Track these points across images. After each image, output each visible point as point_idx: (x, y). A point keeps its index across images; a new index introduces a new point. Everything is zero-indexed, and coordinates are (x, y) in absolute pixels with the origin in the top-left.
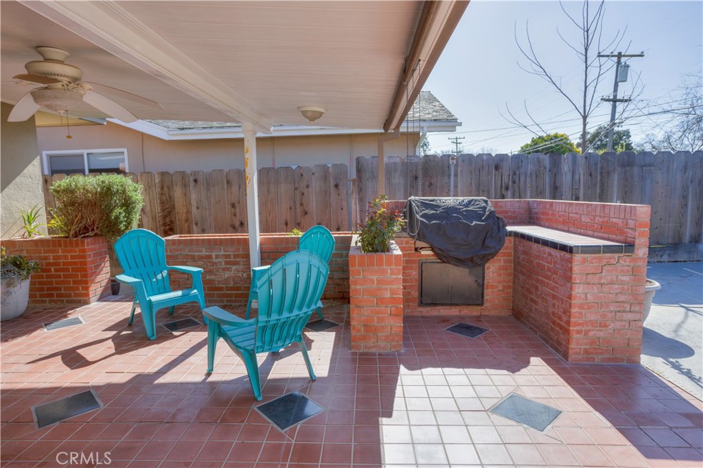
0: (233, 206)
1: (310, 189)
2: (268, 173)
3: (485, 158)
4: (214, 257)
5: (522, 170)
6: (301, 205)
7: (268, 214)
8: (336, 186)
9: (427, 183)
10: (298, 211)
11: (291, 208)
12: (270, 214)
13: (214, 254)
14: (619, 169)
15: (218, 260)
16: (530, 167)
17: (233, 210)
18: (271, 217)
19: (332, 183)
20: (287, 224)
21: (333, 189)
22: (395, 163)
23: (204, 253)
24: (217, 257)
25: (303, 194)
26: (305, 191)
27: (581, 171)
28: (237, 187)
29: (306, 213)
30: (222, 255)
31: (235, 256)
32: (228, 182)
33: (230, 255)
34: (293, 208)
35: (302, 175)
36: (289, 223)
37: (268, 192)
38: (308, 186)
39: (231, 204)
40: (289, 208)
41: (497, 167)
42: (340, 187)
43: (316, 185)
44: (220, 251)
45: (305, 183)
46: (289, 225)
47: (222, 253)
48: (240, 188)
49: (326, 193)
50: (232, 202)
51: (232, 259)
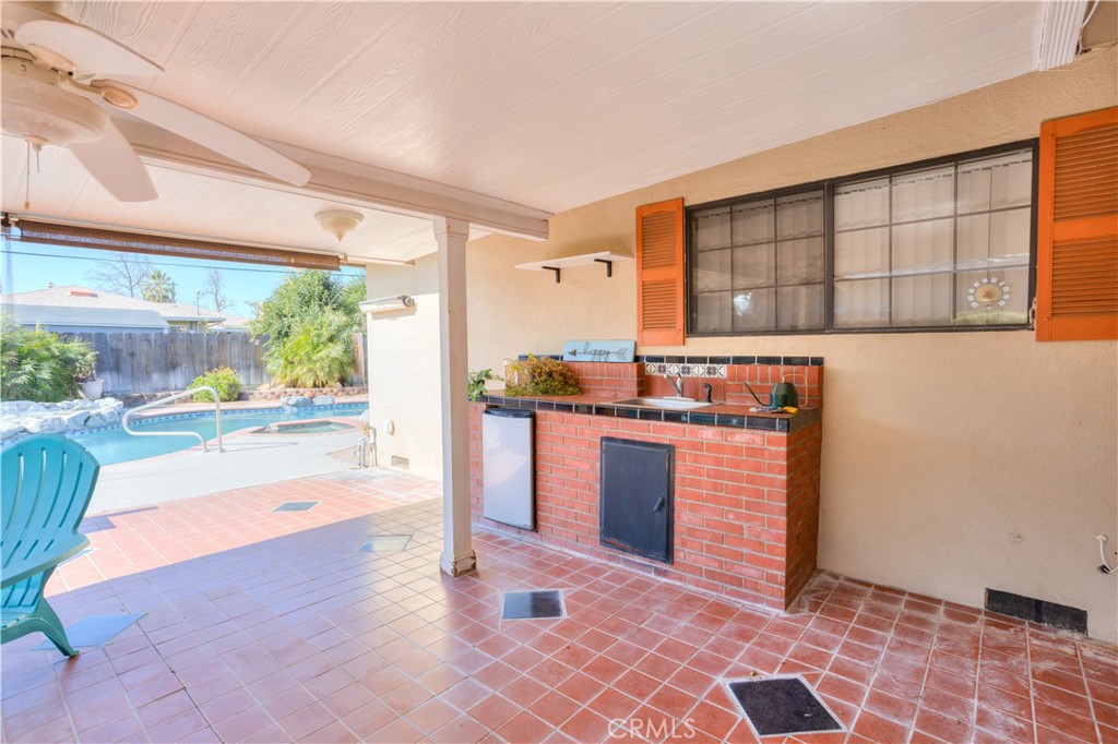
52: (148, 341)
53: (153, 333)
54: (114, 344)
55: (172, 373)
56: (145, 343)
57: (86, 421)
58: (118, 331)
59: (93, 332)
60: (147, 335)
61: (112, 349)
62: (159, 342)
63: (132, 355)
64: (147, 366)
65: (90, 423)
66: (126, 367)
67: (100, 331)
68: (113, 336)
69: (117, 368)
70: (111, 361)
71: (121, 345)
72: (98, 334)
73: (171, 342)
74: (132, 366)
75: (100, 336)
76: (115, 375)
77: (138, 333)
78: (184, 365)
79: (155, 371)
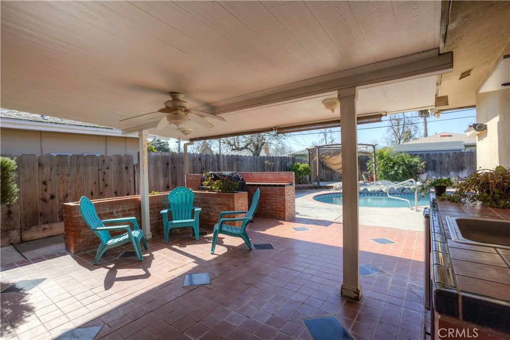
0: (45, 183)
1: (109, 170)
2: (78, 159)
3: (196, 155)
4: (115, 213)
5: (208, 161)
6: (103, 180)
7: (77, 188)
8: (126, 168)
9: (173, 167)
10: (101, 184)
11: (95, 183)
12: (78, 188)
13: (115, 211)
14: (236, 162)
15: (118, 214)
16: (211, 160)
17: (44, 187)
18: (79, 190)
19: (124, 166)
20: (92, 194)
21: (124, 170)
22: (158, 156)
23: (108, 211)
24: (117, 212)
25: (105, 173)
26: (106, 171)
27: (226, 162)
28: (49, 168)
29: (107, 186)
30: (121, 211)
31: (129, 210)
32: (40, 164)
33: (126, 210)
34: (97, 183)
35: (104, 161)
36: (94, 193)
37: (78, 172)
38: (108, 168)
39: (42, 182)
40: (94, 183)
41: (200, 160)
42: (129, 168)
43: (114, 167)
44: (119, 208)
45: (106, 166)
46: (94, 195)
47: (121, 209)
48: (52, 169)
49: (120, 172)
50: (43, 180)
51: (127, 213)
52: (449, 156)
53: (451, 152)
54: (433, 158)
55: (461, 172)
56: (447, 158)
57: (403, 190)
58: (435, 152)
59: (425, 153)
60: (448, 154)
61: (432, 160)
62: (454, 157)
63: (441, 163)
64: (448, 168)
65: (404, 191)
66: (438, 169)
67: (428, 153)
68: (433, 154)
69: (434, 169)
70: (431, 165)
71: (436, 159)
72: (426, 154)
73: (461, 157)
74: (441, 168)
75: (428, 155)
76: (433, 172)
77: (444, 153)
78: (468, 168)
79: (452, 171)
